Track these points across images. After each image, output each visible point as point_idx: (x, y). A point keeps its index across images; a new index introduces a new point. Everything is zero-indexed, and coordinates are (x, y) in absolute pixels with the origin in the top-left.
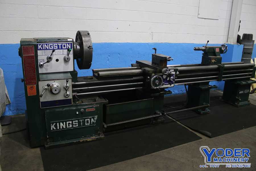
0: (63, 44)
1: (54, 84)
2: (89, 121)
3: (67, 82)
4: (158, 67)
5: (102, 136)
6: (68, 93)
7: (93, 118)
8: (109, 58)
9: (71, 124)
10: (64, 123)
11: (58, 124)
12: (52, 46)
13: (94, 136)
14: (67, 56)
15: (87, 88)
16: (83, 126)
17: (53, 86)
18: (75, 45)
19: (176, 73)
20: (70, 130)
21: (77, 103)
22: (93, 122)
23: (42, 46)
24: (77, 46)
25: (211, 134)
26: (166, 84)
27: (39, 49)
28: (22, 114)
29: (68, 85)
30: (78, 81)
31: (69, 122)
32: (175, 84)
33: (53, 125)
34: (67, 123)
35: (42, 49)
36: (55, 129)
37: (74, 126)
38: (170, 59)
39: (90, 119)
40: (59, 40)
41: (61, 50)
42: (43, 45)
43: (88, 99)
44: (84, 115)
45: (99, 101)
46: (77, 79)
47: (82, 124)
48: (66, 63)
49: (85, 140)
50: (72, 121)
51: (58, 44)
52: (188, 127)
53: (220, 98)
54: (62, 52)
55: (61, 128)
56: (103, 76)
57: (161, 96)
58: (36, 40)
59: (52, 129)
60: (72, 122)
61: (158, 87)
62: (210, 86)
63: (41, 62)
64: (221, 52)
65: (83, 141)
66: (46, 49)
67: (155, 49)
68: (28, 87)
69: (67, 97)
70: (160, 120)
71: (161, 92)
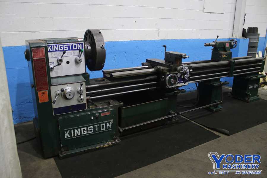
0: (74, 45)
1: (67, 88)
2: (105, 126)
3: (81, 85)
4: (173, 65)
5: (118, 141)
6: (82, 97)
7: (109, 122)
8: (115, 58)
9: (85, 130)
10: (79, 130)
11: (72, 131)
12: (62, 48)
13: (110, 141)
14: (78, 58)
15: (100, 91)
16: (98, 131)
17: (66, 91)
18: (86, 46)
19: (189, 71)
20: (85, 136)
21: (91, 107)
22: (108, 126)
23: (51, 48)
24: (88, 46)
25: (228, 132)
26: (180, 83)
27: (48, 51)
28: (26, 122)
29: (81, 89)
30: (90, 83)
31: (84, 128)
32: (189, 82)
33: (67, 132)
34: (82, 129)
35: (51, 50)
36: (69, 136)
37: (89, 132)
38: (186, 56)
39: (106, 124)
40: (69, 40)
41: (72, 51)
42: (53, 46)
43: (101, 103)
44: (99, 119)
45: (114, 104)
46: (89, 81)
47: (97, 129)
48: (77, 65)
49: (101, 146)
50: (87, 127)
51: (68, 44)
52: (204, 126)
53: (229, 94)
54: (72, 53)
55: (76, 135)
56: (116, 77)
57: (175, 95)
58: (45, 41)
59: (66, 137)
60: (87, 129)
61: (173, 87)
62: (223, 83)
63: (51, 65)
64: (231, 46)
65: (100, 148)
66: (56, 51)
67: (165, 46)
68: (40, 93)
69: (81, 102)
70: (175, 120)
71: (175, 92)
